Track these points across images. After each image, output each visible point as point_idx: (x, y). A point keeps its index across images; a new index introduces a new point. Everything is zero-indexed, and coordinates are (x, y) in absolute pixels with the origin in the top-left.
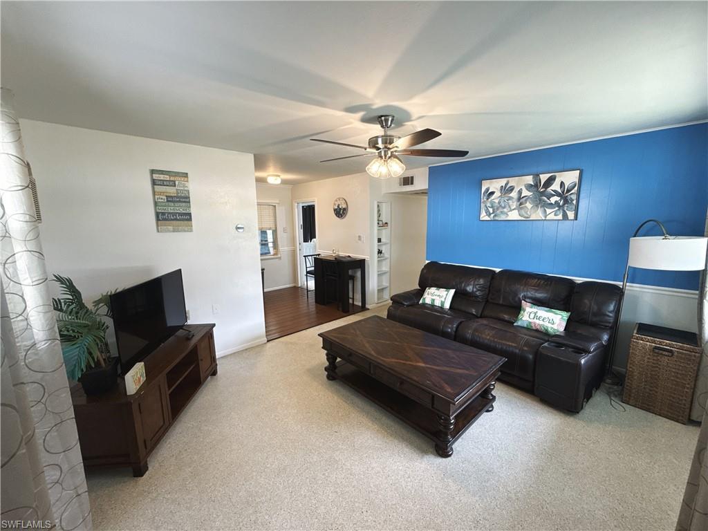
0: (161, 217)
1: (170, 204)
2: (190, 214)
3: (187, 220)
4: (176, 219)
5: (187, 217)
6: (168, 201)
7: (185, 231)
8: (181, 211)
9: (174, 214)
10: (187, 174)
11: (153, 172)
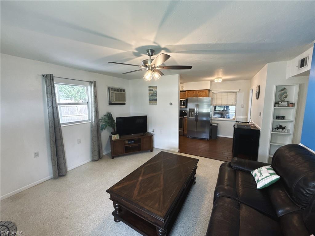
0: (150, 100)
1: (152, 96)
2: (156, 99)
3: (155, 101)
4: (153, 101)
5: (156, 100)
6: (151, 95)
7: (154, 104)
8: (154, 98)
9: (152, 99)
10: (156, 86)
11: (149, 87)
